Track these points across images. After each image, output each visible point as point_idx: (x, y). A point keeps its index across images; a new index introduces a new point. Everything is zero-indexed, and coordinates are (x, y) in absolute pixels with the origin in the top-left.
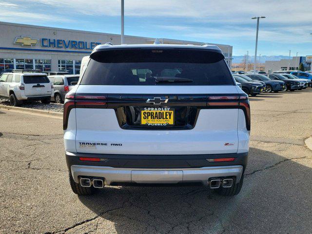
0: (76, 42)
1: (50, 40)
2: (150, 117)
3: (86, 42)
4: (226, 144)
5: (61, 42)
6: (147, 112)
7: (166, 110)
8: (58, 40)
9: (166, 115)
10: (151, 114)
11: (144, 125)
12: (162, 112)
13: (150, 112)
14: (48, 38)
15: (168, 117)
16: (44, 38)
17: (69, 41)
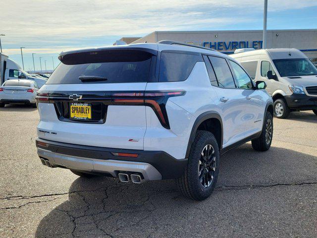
0: (237, 42)
1: (211, 43)
2: (76, 111)
3: (248, 42)
4: (131, 140)
5: (222, 44)
6: (74, 107)
7: (85, 106)
8: (218, 43)
9: (86, 110)
10: (76, 109)
11: (72, 118)
12: (83, 107)
13: (76, 107)
14: (209, 42)
15: (87, 111)
16: (206, 42)
17: (230, 42)
